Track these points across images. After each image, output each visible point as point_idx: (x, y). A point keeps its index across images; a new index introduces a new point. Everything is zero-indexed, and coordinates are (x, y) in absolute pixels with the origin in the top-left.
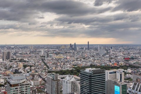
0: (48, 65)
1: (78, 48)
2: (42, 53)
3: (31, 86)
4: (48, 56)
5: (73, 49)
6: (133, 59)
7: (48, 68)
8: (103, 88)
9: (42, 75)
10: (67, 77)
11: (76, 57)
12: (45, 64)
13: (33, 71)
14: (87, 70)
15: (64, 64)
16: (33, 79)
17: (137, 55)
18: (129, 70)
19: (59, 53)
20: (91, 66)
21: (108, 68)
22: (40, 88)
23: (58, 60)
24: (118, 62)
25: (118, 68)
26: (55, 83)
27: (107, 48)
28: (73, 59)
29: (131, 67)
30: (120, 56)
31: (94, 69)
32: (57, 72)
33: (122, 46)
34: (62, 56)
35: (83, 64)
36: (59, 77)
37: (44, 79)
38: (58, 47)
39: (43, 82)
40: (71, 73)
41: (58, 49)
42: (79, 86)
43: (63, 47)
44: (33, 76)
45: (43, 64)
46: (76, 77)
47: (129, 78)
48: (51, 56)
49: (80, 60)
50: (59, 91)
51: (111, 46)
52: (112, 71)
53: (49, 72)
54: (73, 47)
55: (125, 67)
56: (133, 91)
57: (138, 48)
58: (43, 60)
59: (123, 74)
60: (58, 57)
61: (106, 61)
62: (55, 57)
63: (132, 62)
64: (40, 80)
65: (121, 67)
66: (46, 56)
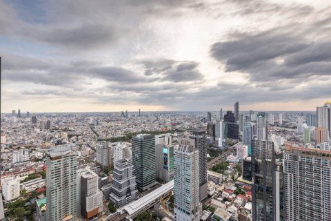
0: (98, 133)
1: (129, 116)
2: (91, 121)
3: (78, 157)
4: (98, 124)
5: (125, 116)
6: (178, 124)
7: (98, 136)
8: (153, 152)
9: (91, 144)
10: (119, 144)
11: (127, 124)
12: (95, 132)
13: (80, 141)
14: (139, 136)
15: (115, 131)
16: (80, 149)
17: (182, 121)
18: (176, 134)
19: (110, 121)
20: (143, 132)
21: (158, 133)
22: (89, 158)
23: (108, 128)
24: (166, 127)
25: (166, 133)
26: (105, 152)
27: (157, 115)
28: (125, 126)
29: (178, 131)
30: (168, 122)
31: (145, 134)
32: (107, 140)
33: (170, 113)
34: (113, 124)
35: (135, 131)
36: (110, 144)
37: (93, 149)
38: (109, 114)
39: (92, 151)
40: (123, 139)
41: (109, 117)
42: (131, 152)
43: (115, 115)
44: (81, 146)
45: (92, 132)
46: (127, 143)
47: (175, 141)
48: (101, 124)
49: (132, 127)
50: (110, 159)
51: (161, 113)
52: (161, 135)
53: (99, 140)
54: (124, 115)
55: (172, 132)
56: (179, 152)
57: (182, 114)
58: (92, 128)
59: (170, 137)
60: (109, 124)
61: (156, 127)
62: (105, 124)
63: (178, 127)
64: (89, 149)
65: (169, 131)
66: (96, 125)
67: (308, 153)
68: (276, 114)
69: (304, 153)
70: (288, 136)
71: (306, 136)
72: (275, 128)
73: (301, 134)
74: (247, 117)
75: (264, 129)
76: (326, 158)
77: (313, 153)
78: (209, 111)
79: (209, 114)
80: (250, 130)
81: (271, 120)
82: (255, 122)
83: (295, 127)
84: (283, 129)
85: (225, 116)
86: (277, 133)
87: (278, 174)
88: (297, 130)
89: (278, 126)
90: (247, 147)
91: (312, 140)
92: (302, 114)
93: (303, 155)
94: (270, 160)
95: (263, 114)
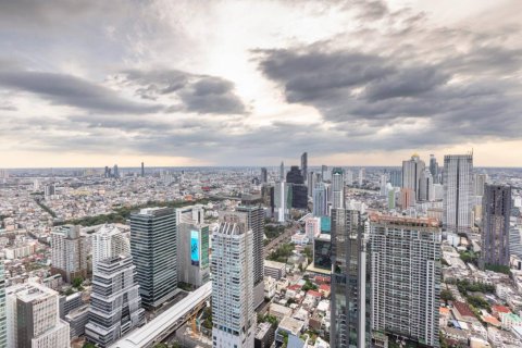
0: (53, 209)
1: (122, 175)
2: (36, 187)
3: (6, 261)
4: (52, 192)
5: (113, 176)
6: (214, 187)
7: (54, 215)
9: (38, 231)
10: (103, 229)
11: (118, 190)
12: (46, 209)
13: (9, 228)
14: (144, 212)
15: (93, 205)
16: (10, 245)
17: (221, 182)
18: (210, 205)
19: (80, 185)
20: (150, 204)
21: (179, 204)
22: (33, 260)
23: (77, 198)
24: (194, 194)
25: (194, 203)
26: (73, 245)
27: (175, 173)
28: (112, 193)
29: (214, 199)
30: (197, 185)
31: (157, 208)
32: (76, 223)
33: (199, 169)
34: (87, 191)
35: (134, 202)
36: (83, 231)
37: (42, 241)
38: (78, 173)
39: (42, 246)
40: (110, 219)
41: (78, 178)
42: (127, 241)
43: (89, 173)
44: (12, 237)
45: (40, 209)
46: (120, 225)
47: (210, 217)
48: (59, 192)
49: (128, 195)
50: (84, 258)
51: (183, 170)
52: (185, 208)
53: (56, 224)
54: (111, 173)
55: (204, 201)
56: (220, 235)
57: (221, 171)
58: (38, 201)
59: (202, 210)
60: (78, 192)
61: (174, 194)
62: (70, 192)
63: (213, 193)
64: (32, 243)
65: (199, 201)
67: (397, 223)
68: (355, 170)
69: (391, 223)
70: (370, 201)
71: (391, 200)
72: (354, 190)
73: (384, 197)
74: (318, 175)
75: (342, 193)
76: (416, 228)
77: (402, 223)
78: (263, 166)
79: (264, 171)
80: (323, 194)
81: (349, 179)
82: (329, 182)
83: (377, 189)
84: (364, 191)
85: (289, 174)
86: (356, 197)
87: (364, 255)
88: (379, 193)
89: (357, 187)
90: (319, 219)
91: (397, 205)
92: (385, 170)
93: (391, 226)
94: (355, 237)
95: (339, 171)
